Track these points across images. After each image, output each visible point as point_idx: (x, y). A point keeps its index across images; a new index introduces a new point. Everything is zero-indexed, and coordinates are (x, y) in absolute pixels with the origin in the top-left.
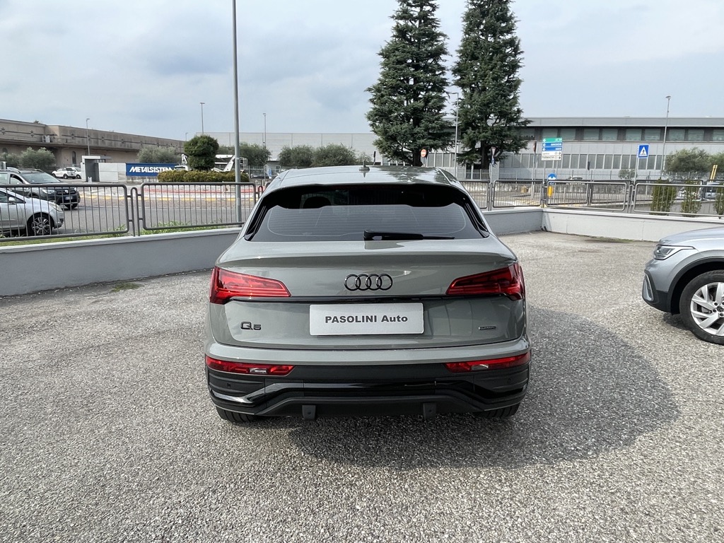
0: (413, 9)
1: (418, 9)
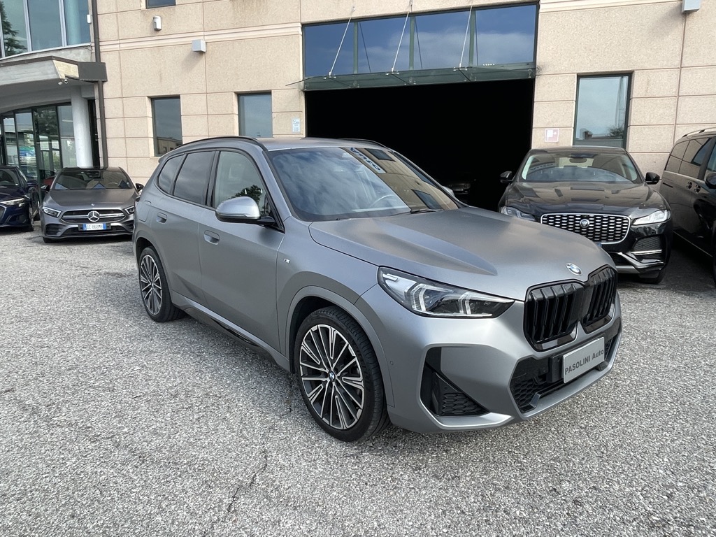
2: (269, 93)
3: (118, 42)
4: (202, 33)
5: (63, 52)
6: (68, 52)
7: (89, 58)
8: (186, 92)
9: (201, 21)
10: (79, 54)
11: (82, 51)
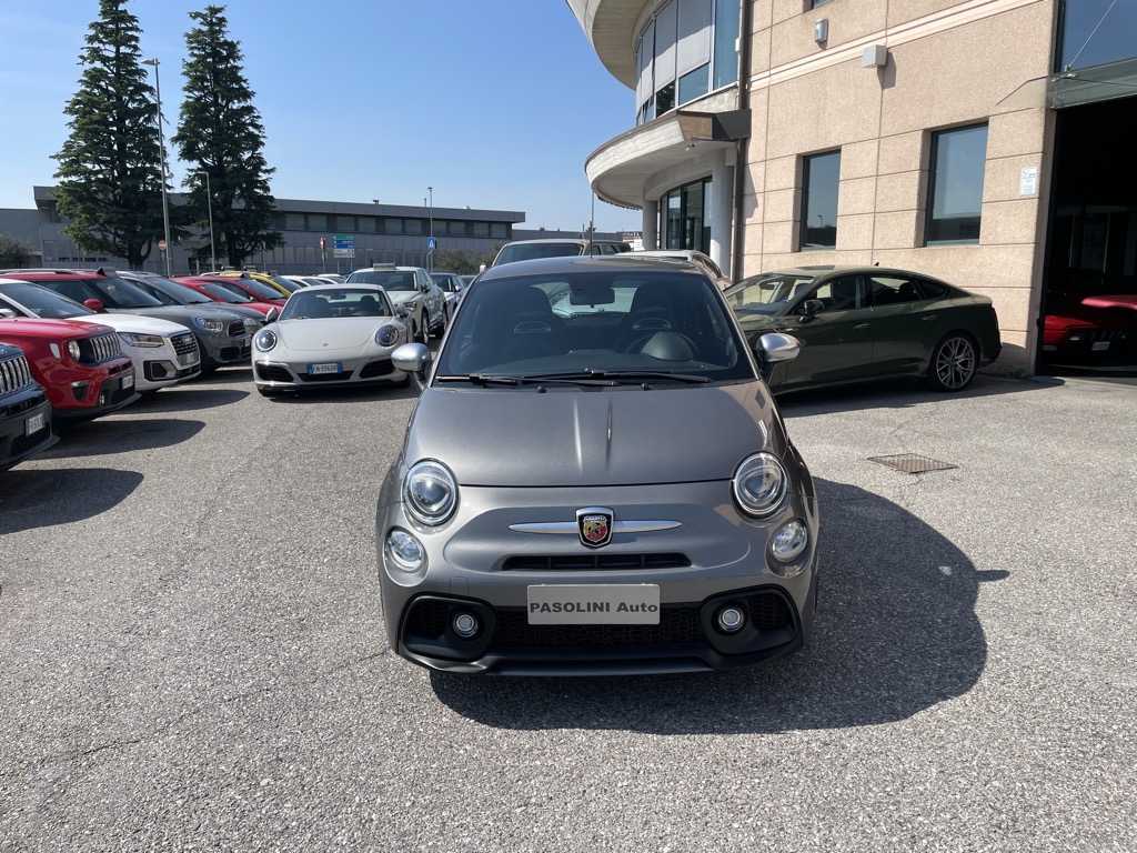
0: (107, 46)
1: (113, 48)
2: (982, 123)
3: (767, 74)
4: (883, 33)
5: (706, 101)
6: (712, 98)
7: (733, 104)
8: (849, 140)
9: (884, 12)
10: (722, 102)
11: (726, 95)
